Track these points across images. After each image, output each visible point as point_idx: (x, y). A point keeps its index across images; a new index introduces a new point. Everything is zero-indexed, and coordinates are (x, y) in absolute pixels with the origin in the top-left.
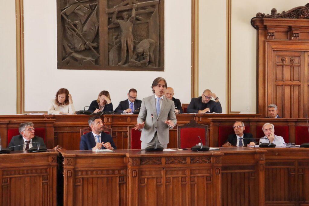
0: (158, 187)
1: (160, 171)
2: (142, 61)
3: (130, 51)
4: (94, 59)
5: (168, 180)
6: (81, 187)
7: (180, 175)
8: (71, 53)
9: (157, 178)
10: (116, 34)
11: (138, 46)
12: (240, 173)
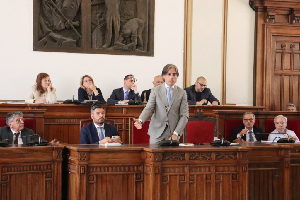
0: (181, 185)
1: (184, 167)
2: (129, 45)
4: (75, 41)
5: (191, 178)
6: (95, 185)
7: (204, 172)
8: (49, 32)
9: (180, 175)
10: (100, 11)
11: (125, 26)
12: (264, 171)
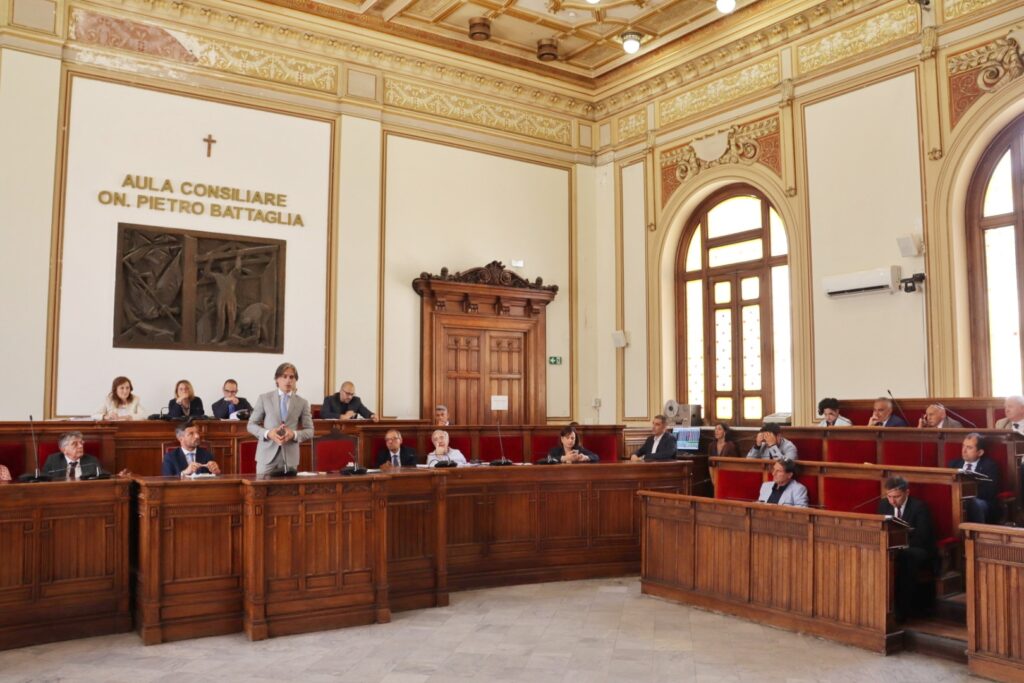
0: (294, 529)
1: (298, 505)
2: (250, 338)
3: (230, 321)
4: (172, 333)
5: (308, 519)
6: (172, 534)
7: (326, 510)
8: (137, 322)
9: (292, 516)
10: (210, 294)
11: (244, 314)
12: (411, 505)
